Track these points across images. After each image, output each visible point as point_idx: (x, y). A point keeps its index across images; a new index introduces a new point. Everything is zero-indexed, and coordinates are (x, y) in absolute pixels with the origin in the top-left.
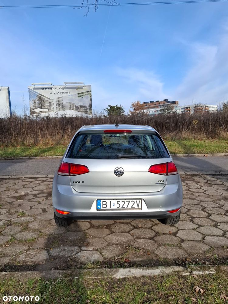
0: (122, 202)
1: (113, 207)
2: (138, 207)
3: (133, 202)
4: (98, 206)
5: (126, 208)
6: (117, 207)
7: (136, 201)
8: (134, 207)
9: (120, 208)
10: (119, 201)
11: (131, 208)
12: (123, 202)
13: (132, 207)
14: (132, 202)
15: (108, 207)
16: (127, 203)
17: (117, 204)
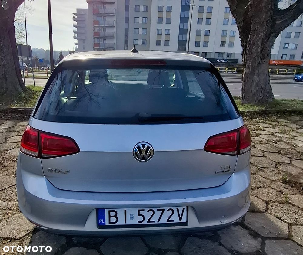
0: (148, 211)
1: (129, 222)
2: (180, 220)
3: (171, 212)
4: (100, 221)
5: (156, 222)
6: (139, 222)
7: (178, 209)
8: (173, 221)
9: (145, 222)
10: (143, 210)
11: (166, 222)
12: (151, 213)
13: (168, 220)
14: (168, 211)
15: (121, 222)
16: (158, 213)
17: (139, 215)
